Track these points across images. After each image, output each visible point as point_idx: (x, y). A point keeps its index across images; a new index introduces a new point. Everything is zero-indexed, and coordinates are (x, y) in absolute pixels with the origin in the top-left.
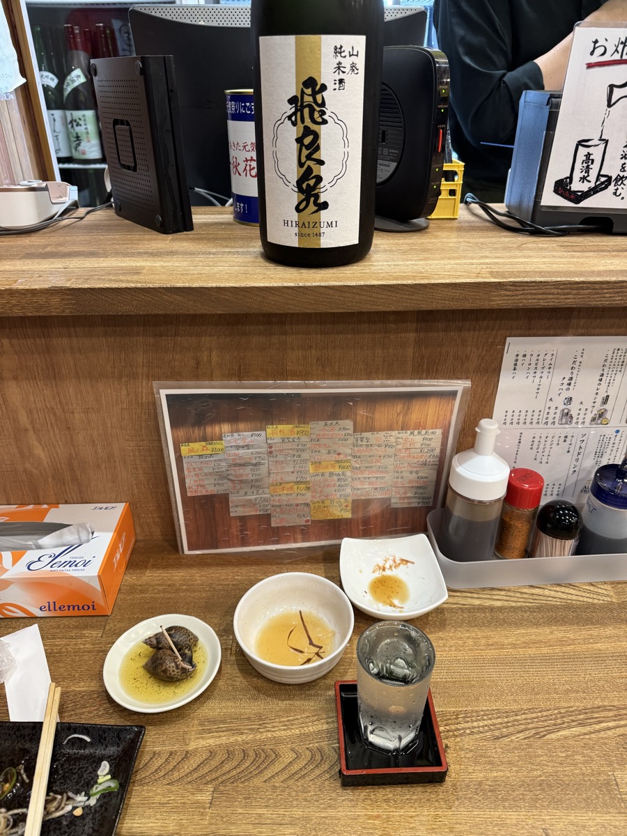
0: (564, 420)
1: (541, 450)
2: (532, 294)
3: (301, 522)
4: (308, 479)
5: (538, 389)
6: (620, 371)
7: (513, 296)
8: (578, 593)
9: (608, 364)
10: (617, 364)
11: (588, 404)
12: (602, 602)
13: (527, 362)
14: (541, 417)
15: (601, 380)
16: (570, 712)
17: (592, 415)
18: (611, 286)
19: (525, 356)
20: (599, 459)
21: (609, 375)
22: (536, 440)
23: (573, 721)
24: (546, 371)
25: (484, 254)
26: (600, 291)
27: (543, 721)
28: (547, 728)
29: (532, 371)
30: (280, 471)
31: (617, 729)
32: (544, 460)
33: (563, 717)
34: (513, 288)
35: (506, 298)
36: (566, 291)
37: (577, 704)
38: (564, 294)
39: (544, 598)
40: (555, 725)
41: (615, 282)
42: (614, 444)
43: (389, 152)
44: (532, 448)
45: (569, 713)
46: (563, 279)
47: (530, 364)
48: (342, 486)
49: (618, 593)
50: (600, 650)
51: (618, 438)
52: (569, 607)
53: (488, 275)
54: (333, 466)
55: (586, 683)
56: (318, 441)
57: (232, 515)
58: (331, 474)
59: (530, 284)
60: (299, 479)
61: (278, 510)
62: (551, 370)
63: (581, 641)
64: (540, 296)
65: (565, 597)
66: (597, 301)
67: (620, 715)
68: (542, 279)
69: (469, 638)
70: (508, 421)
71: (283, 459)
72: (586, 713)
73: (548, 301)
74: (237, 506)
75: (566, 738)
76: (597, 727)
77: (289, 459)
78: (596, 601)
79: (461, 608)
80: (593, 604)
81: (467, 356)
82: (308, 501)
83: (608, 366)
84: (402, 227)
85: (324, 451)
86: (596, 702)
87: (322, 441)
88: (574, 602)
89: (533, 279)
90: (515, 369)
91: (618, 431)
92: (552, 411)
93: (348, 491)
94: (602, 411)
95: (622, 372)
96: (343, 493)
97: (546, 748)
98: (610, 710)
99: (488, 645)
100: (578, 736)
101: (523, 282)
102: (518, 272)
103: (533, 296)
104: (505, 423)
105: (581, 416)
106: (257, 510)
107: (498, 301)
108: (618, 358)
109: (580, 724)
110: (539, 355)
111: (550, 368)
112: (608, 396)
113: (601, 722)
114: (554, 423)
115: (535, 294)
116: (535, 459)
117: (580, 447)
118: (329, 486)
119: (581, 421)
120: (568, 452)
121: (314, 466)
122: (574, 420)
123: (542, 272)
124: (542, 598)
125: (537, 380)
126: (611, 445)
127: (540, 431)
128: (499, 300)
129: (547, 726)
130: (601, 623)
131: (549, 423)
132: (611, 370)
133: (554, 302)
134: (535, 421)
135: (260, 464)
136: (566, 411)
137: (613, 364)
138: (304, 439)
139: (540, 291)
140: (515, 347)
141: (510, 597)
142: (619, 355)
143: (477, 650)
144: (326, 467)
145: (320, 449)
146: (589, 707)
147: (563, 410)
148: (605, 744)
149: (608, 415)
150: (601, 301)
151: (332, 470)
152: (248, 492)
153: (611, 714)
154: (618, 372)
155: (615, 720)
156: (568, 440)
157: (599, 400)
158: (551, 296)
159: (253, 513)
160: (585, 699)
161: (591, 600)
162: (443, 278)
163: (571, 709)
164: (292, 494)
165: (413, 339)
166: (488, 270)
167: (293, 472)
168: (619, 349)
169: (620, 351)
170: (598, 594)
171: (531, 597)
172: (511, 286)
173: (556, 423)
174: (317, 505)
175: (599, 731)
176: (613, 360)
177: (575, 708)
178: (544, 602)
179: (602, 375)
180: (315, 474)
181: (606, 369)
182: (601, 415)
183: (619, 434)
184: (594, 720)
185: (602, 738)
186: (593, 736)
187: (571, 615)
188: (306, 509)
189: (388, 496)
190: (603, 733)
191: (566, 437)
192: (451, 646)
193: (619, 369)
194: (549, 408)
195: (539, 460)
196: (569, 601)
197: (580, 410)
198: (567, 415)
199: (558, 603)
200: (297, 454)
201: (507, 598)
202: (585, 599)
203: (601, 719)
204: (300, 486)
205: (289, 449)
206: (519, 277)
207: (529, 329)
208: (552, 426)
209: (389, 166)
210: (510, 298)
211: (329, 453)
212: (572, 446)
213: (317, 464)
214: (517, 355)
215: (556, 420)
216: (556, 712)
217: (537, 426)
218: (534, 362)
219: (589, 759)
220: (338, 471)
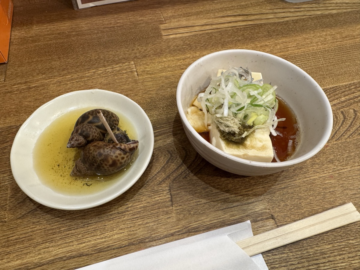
69: (326, 35)
79: (309, 18)
99: (343, 37)
143: (337, 42)
192: (317, 42)
201: (338, 7)
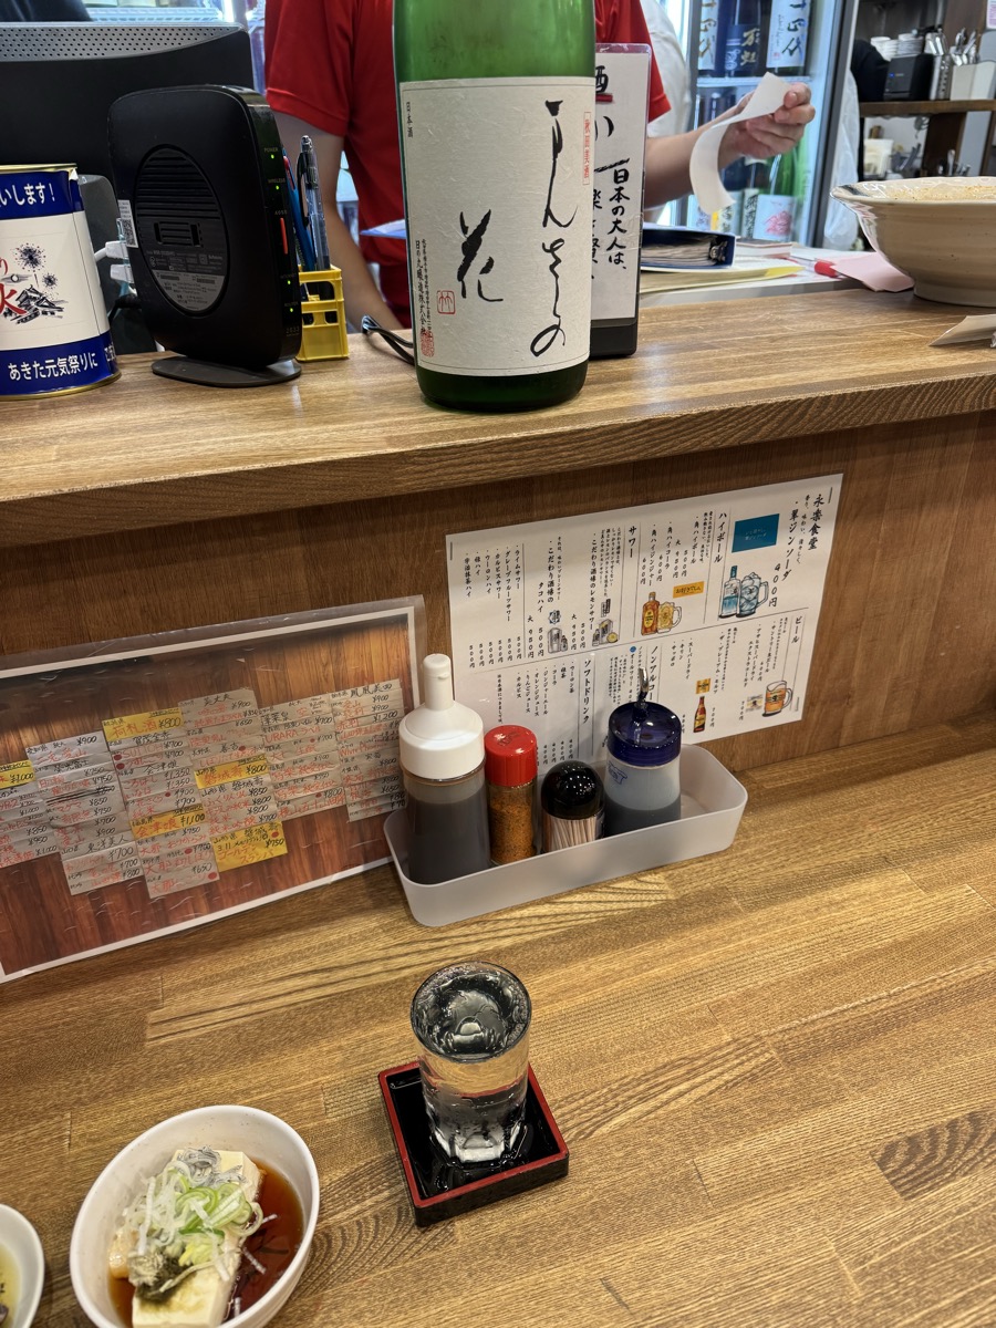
0: (555, 646)
1: (532, 696)
2: (454, 465)
3: (201, 879)
4: (198, 801)
5: (509, 606)
6: (618, 562)
7: (427, 471)
8: (620, 898)
9: (598, 554)
10: (611, 552)
11: (584, 617)
12: (654, 903)
13: (483, 569)
14: (522, 647)
15: (593, 579)
16: (625, 1085)
17: (593, 631)
18: (566, 439)
19: (478, 559)
20: (617, 694)
21: (604, 570)
22: (523, 681)
23: (631, 1098)
24: (513, 577)
25: (381, 411)
26: (553, 449)
27: (587, 1111)
28: (595, 1120)
29: (493, 581)
30: (143, 796)
31: (693, 1092)
32: (541, 711)
33: (616, 1096)
34: (425, 459)
35: (416, 476)
36: (503, 455)
37: (634, 1070)
38: (502, 460)
39: (574, 918)
40: (605, 1111)
41: (572, 433)
42: (632, 667)
43: (209, 260)
44: (519, 696)
45: (623, 1087)
46: (496, 437)
47: (488, 571)
48: (259, 801)
49: (674, 885)
50: (659, 978)
51: (636, 658)
52: (610, 922)
53: (385, 443)
54: (236, 771)
55: (643, 1034)
56: (201, 731)
57: (74, 892)
58: (237, 785)
59: (449, 451)
60: (181, 805)
61: (156, 866)
62: (521, 575)
63: (631, 971)
64: (468, 468)
65: (602, 908)
66: (552, 464)
67: (695, 1069)
68: (465, 441)
70: (477, 661)
71: (146, 774)
72: (648, 1080)
73: (480, 473)
74: (79, 874)
75: (623, 1126)
76: (664, 1097)
77: (155, 771)
78: (646, 904)
80: (643, 910)
81: (392, 571)
82: (207, 840)
83: (599, 557)
84: (254, 379)
85: (215, 747)
86: (660, 1060)
87: (207, 732)
88: (615, 913)
89: (451, 443)
90: (468, 582)
91: (633, 649)
92: (536, 635)
93: (272, 807)
94: (606, 623)
95: (621, 562)
96: (263, 812)
97: (595, 1151)
98: (680, 1066)
100: (640, 1118)
101: (437, 449)
102: (429, 434)
103: (458, 469)
104: (473, 665)
105: (578, 636)
106: (117, 874)
107: (406, 483)
108: (610, 542)
109: (640, 1099)
110: (498, 556)
111: (518, 573)
112: (608, 601)
113: (668, 1088)
114: (542, 652)
115: (459, 465)
116: (528, 710)
117: (587, 682)
118: (236, 806)
119: (578, 643)
120: (572, 691)
121: (203, 776)
122: (570, 644)
123: (466, 429)
124: (569, 917)
125: (504, 592)
126: (628, 670)
127: (526, 668)
128: (408, 481)
129: (594, 1117)
130: (657, 935)
131: (536, 654)
132: (604, 562)
133: (490, 474)
134: (514, 655)
135: (105, 789)
136: (555, 632)
137: (605, 553)
138: (175, 733)
139: (466, 460)
140: (462, 548)
141: (524, 927)
142: (611, 538)
144: (226, 774)
145: (207, 745)
146: (650, 1069)
147: (551, 631)
148: (678, 1119)
149: (615, 628)
150: (557, 463)
151: (238, 778)
152: (95, 843)
153: (682, 1071)
154: (615, 564)
155: (688, 1079)
156: (567, 673)
157: (598, 609)
158: (483, 466)
159: (111, 882)
160: (644, 1058)
161: (638, 905)
162: (314, 455)
163: (626, 1080)
164: (174, 833)
165: (301, 555)
166: (385, 435)
167: (168, 795)
168: (609, 531)
169: (611, 533)
170: (648, 892)
171: (553, 920)
172: (420, 456)
173: (546, 652)
174: (223, 843)
175: (667, 1103)
176: (605, 547)
177: (631, 1078)
178: (574, 923)
179: (594, 571)
180: (208, 790)
181: (597, 561)
182: (605, 630)
183: (636, 653)
184: (660, 1088)
185: (673, 1111)
186: (660, 1112)
187: (613, 934)
188: (207, 855)
189: (340, 804)
190: (673, 1103)
191: (564, 670)
193: (615, 559)
194: (531, 631)
195: (533, 710)
196: (609, 914)
197: (574, 626)
198: (558, 638)
199: (594, 920)
200: (167, 761)
201: (519, 930)
202: (631, 905)
203: (669, 1083)
204: (186, 816)
205: (153, 755)
206: (430, 441)
207: (476, 518)
208: (541, 657)
209: (213, 282)
210: (423, 475)
211: (224, 749)
212: (575, 682)
213: (208, 771)
214: (467, 560)
215: (545, 648)
216: (605, 1090)
217: (519, 661)
218: (493, 567)
219: (658, 1149)
220: (245, 776)
